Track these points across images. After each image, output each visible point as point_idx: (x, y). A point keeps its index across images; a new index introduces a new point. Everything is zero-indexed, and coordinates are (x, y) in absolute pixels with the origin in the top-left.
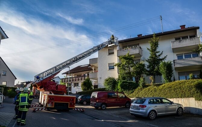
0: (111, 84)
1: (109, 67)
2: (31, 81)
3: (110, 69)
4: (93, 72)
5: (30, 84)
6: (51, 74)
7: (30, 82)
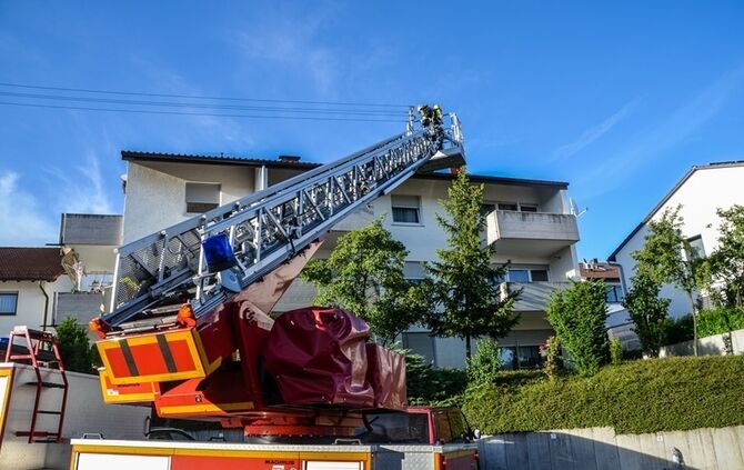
6: (285, 250)
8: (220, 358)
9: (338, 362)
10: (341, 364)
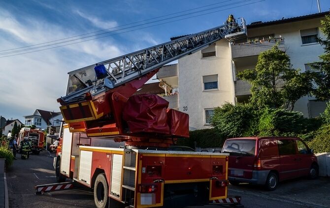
0: (238, 120)
1: (205, 83)
2: (13, 119)
3: (206, 88)
4: (166, 94)
5: (10, 124)
6: (137, 74)
7: (12, 121)
8: (103, 113)
9: (150, 116)
10: (152, 117)
